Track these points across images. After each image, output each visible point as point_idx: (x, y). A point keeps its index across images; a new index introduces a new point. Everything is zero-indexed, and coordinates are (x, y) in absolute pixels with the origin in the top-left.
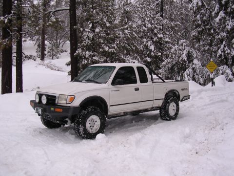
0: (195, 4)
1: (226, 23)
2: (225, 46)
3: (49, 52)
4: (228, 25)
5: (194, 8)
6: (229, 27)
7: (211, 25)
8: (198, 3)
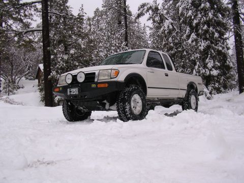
0: (167, 27)
1: (199, 44)
2: (199, 67)
3: (4, 88)
4: (200, 46)
5: (166, 32)
6: (202, 48)
7: (183, 48)
8: (168, 27)
